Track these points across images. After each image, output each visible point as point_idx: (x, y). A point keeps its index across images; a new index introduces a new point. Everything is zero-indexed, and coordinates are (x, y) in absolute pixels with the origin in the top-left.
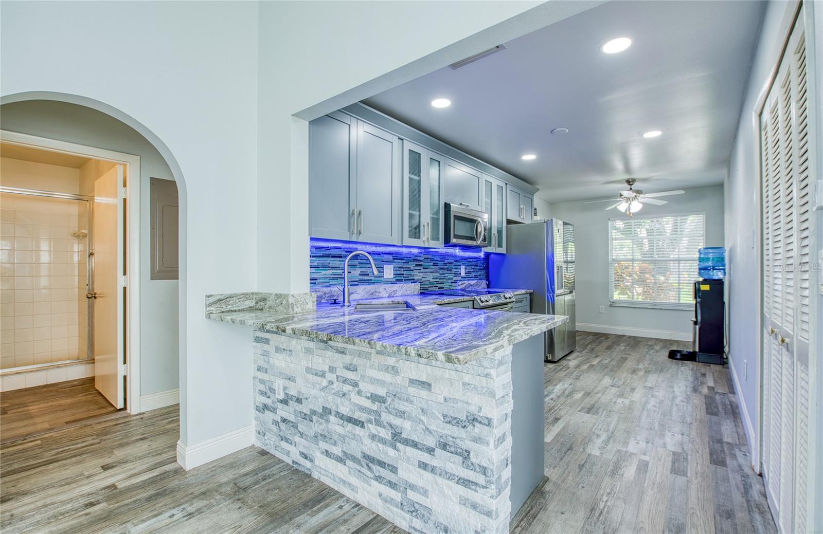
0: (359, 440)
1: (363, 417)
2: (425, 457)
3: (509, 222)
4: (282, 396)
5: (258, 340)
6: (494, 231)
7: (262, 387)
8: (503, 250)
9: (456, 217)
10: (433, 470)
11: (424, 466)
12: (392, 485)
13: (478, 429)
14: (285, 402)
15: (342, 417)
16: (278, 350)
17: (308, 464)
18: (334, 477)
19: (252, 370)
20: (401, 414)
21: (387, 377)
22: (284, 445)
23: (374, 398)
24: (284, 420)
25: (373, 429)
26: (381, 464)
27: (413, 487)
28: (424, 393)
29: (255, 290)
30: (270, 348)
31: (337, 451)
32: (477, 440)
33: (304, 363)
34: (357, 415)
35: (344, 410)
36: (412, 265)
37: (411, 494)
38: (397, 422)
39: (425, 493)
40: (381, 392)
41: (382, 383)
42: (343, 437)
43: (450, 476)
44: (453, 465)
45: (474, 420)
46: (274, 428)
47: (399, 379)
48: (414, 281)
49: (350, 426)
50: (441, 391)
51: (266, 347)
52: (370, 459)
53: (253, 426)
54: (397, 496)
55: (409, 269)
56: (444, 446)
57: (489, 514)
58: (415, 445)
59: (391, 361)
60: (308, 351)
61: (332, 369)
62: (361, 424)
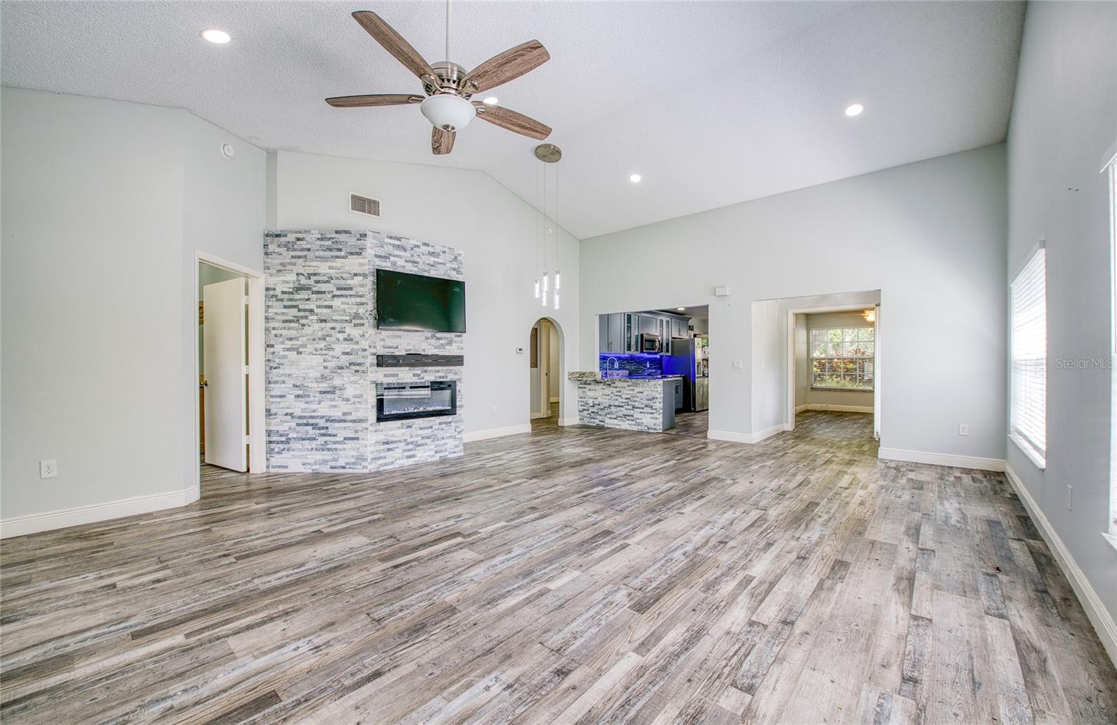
0: (622, 411)
1: (623, 404)
2: (642, 410)
3: (672, 338)
4: (592, 405)
5: (579, 388)
6: (664, 344)
7: (582, 404)
8: (669, 354)
9: (646, 340)
10: (644, 413)
11: (641, 412)
12: (632, 420)
13: (654, 400)
14: (593, 406)
15: (616, 406)
16: (589, 390)
17: (602, 423)
18: (613, 425)
19: (578, 398)
20: (635, 401)
21: (631, 392)
22: (592, 420)
23: (626, 399)
24: (592, 412)
25: (626, 407)
26: (629, 416)
27: (638, 419)
28: (641, 394)
29: (578, 371)
30: (586, 390)
31: (614, 416)
32: (654, 403)
33: (601, 393)
34: (621, 404)
35: (616, 404)
36: (625, 362)
37: (638, 421)
38: (633, 403)
39: (642, 419)
40: (629, 396)
41: (629, 394)
42: (616, 412)
43: (647, 413)
44: (649, 410)
45: (653, 398)
46: (589, 416)
47: (634, 392)
48: (626, 369)
49: (618, 408)
50: (645, 394)
51: (584, 390)
52: (625, 415)
53: (578, 418)
54: (634, 423)
55: (624, 364)
56: (646, 406)
57: (657, 419)
58: (639, 408)
59: (632, 388)
60: (603, 389)
61: (612, 393)
62: (622, 406)
